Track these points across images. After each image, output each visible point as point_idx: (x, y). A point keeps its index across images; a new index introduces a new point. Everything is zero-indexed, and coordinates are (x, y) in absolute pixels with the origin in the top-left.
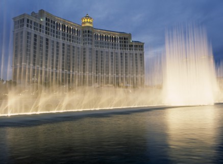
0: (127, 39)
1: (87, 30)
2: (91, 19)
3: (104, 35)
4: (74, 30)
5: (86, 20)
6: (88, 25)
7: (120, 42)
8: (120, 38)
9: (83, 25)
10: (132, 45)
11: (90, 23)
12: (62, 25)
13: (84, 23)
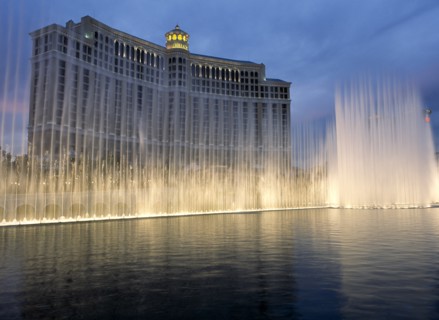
0: (256, 74)
1: (177, 57)
2: (185, 34)
3: (211, 68)
4: (151, 58)
5: (175, 38)
6: (178, 46)
7: (242, 80)
8: (242, 73)
9: (169, 48)
10: (267, 88)
11: (182, 42)
12: (128, 46)
13: (172, 42)
